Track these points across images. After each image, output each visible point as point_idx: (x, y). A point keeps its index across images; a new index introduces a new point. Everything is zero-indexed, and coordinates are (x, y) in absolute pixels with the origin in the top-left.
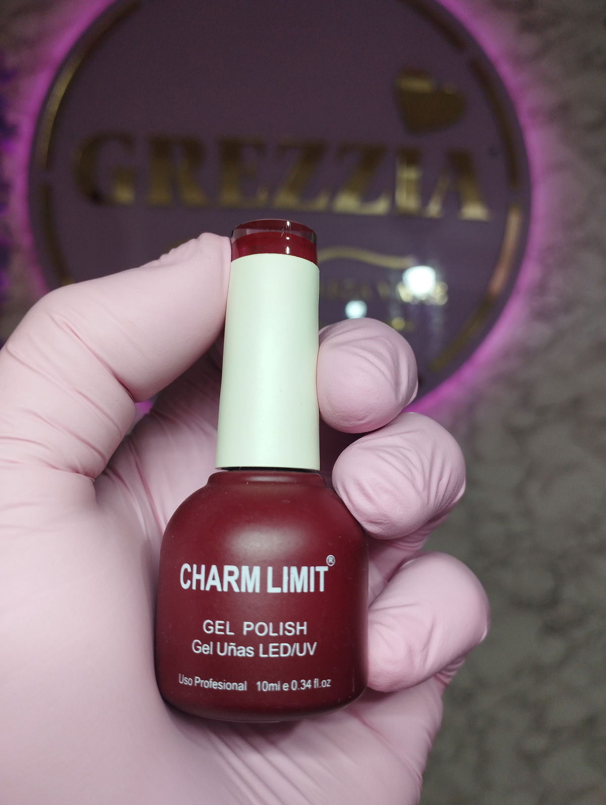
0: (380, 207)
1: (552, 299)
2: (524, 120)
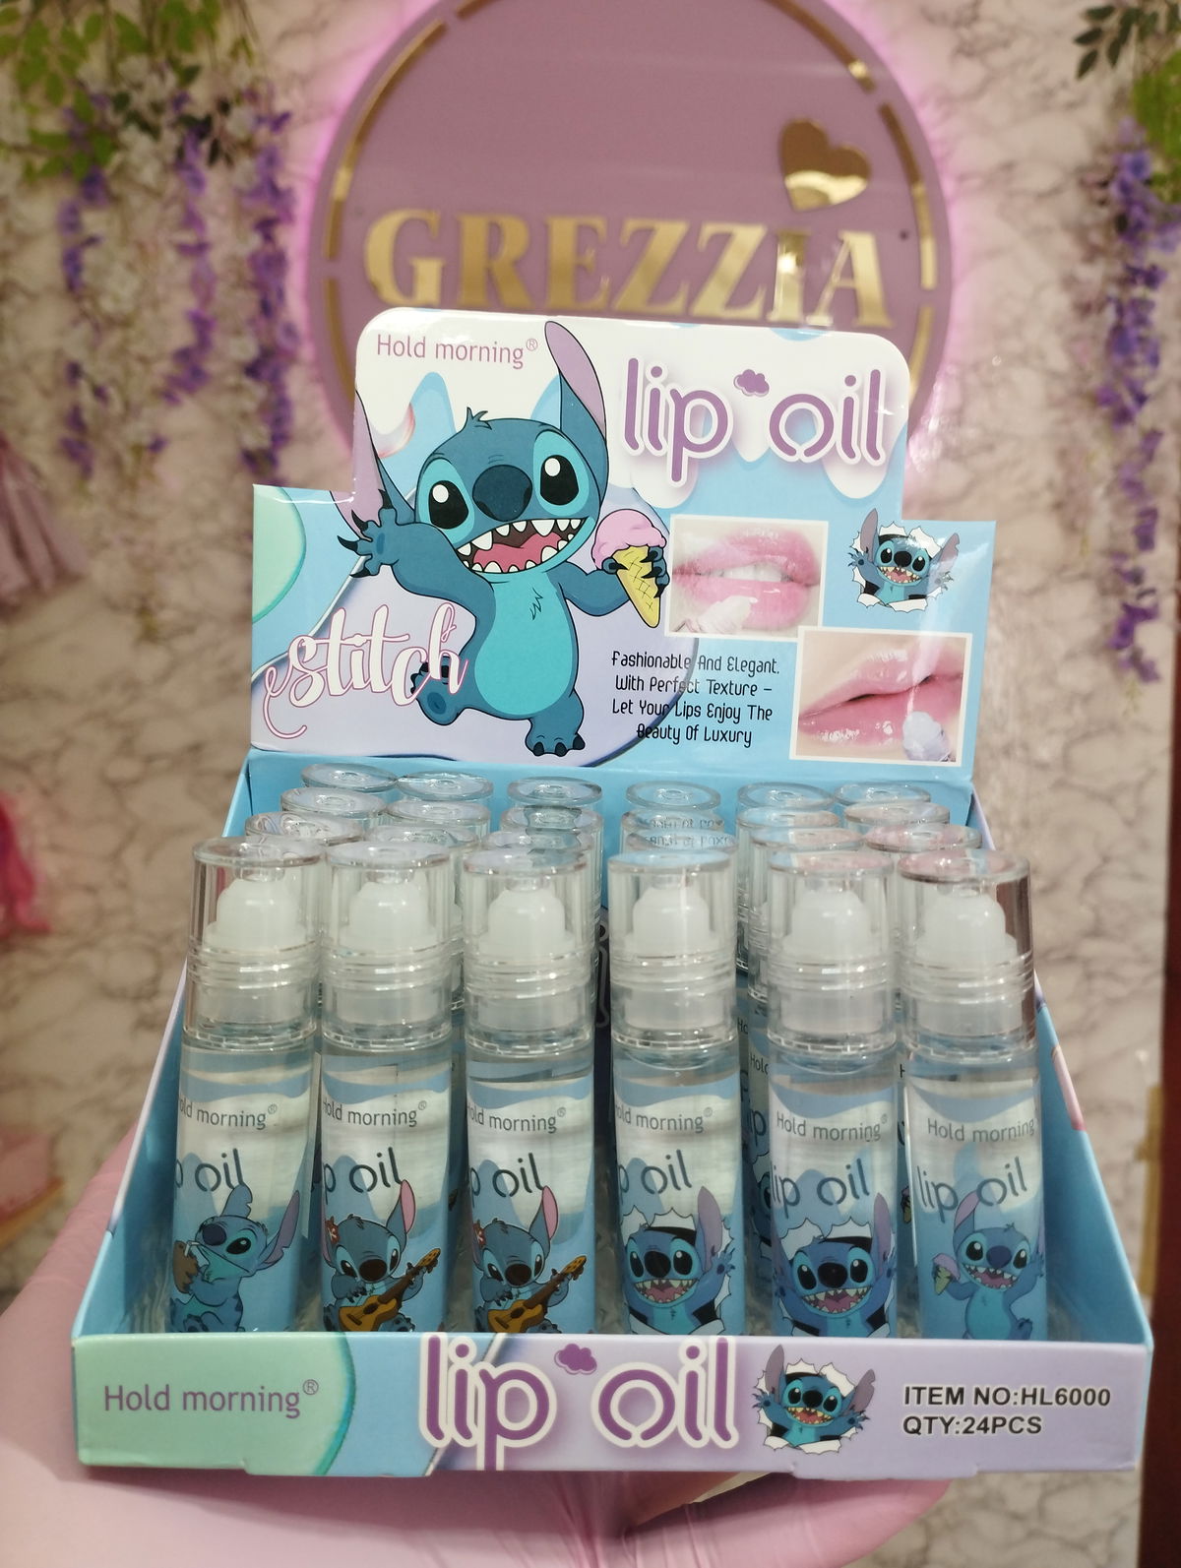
0: (754, 310)
1: (971, 433)
2: (948, 186)
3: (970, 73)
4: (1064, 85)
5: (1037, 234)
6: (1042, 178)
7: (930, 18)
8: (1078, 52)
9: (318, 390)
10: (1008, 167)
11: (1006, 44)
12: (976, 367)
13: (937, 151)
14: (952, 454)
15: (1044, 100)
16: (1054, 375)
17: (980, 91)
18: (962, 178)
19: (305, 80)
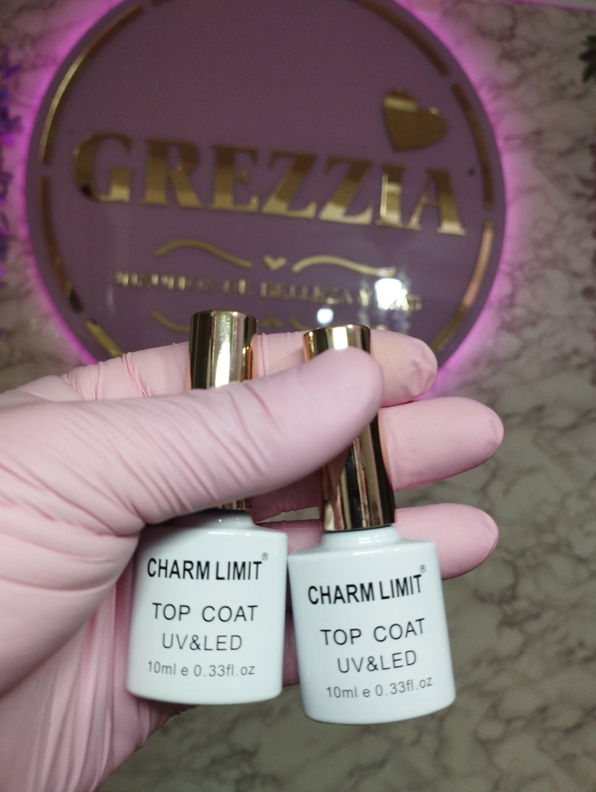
0: (365, 218)
2: (501, 143)
3: (510, 71)
4: (572, 83)
5: (559, 179)
6: (561, 143)
7: (482, 33)
8: (582, 66)
9: (29, 260)
10: (538, 134)
11: (533, 54)
12: (521, 266)
13: (493, 119)
14: (508, 327)
15: (559, 92)
16: (576, 275)
17: (517, 83)
18: (507, 139)
19: (35, 40)
